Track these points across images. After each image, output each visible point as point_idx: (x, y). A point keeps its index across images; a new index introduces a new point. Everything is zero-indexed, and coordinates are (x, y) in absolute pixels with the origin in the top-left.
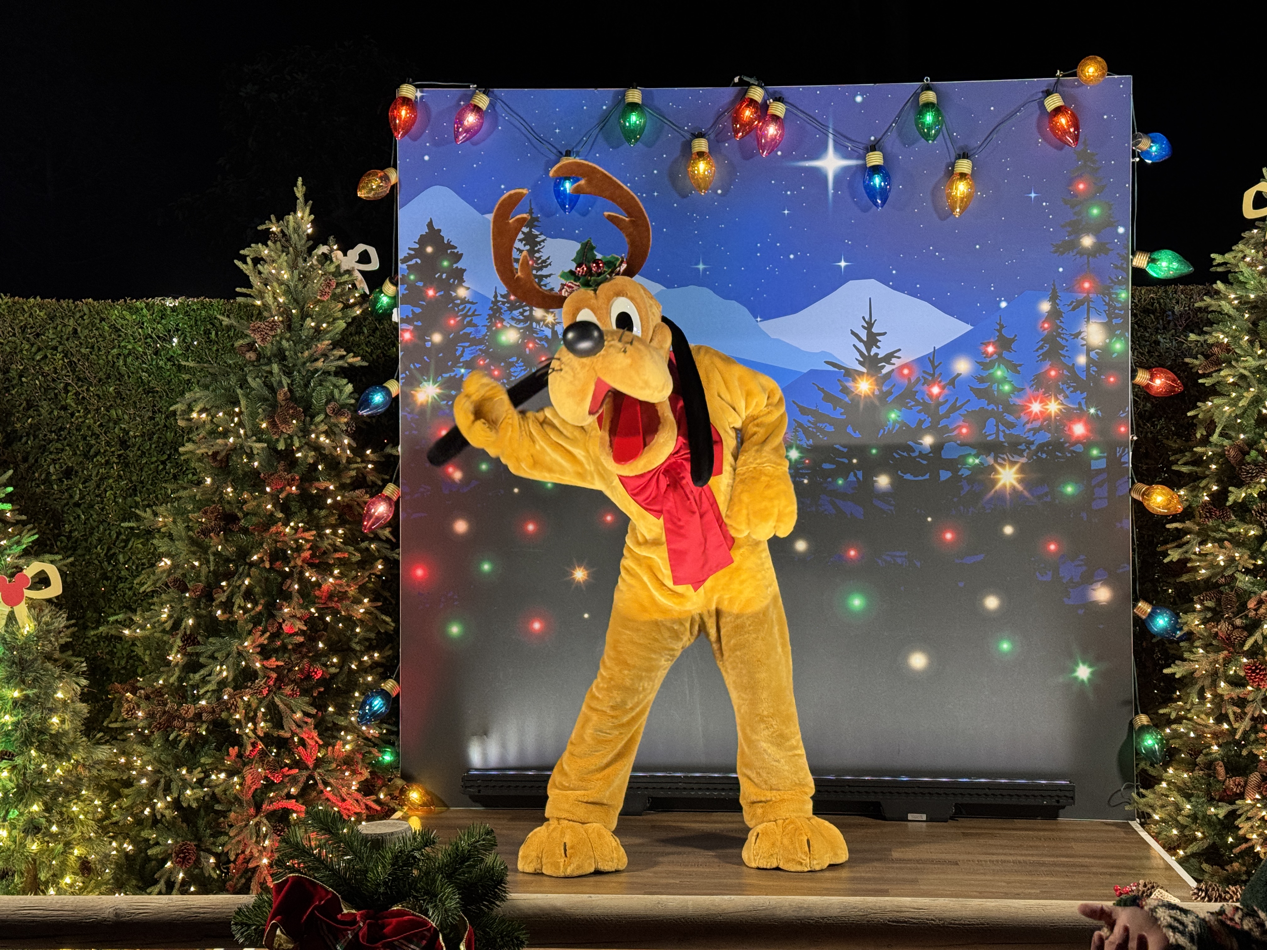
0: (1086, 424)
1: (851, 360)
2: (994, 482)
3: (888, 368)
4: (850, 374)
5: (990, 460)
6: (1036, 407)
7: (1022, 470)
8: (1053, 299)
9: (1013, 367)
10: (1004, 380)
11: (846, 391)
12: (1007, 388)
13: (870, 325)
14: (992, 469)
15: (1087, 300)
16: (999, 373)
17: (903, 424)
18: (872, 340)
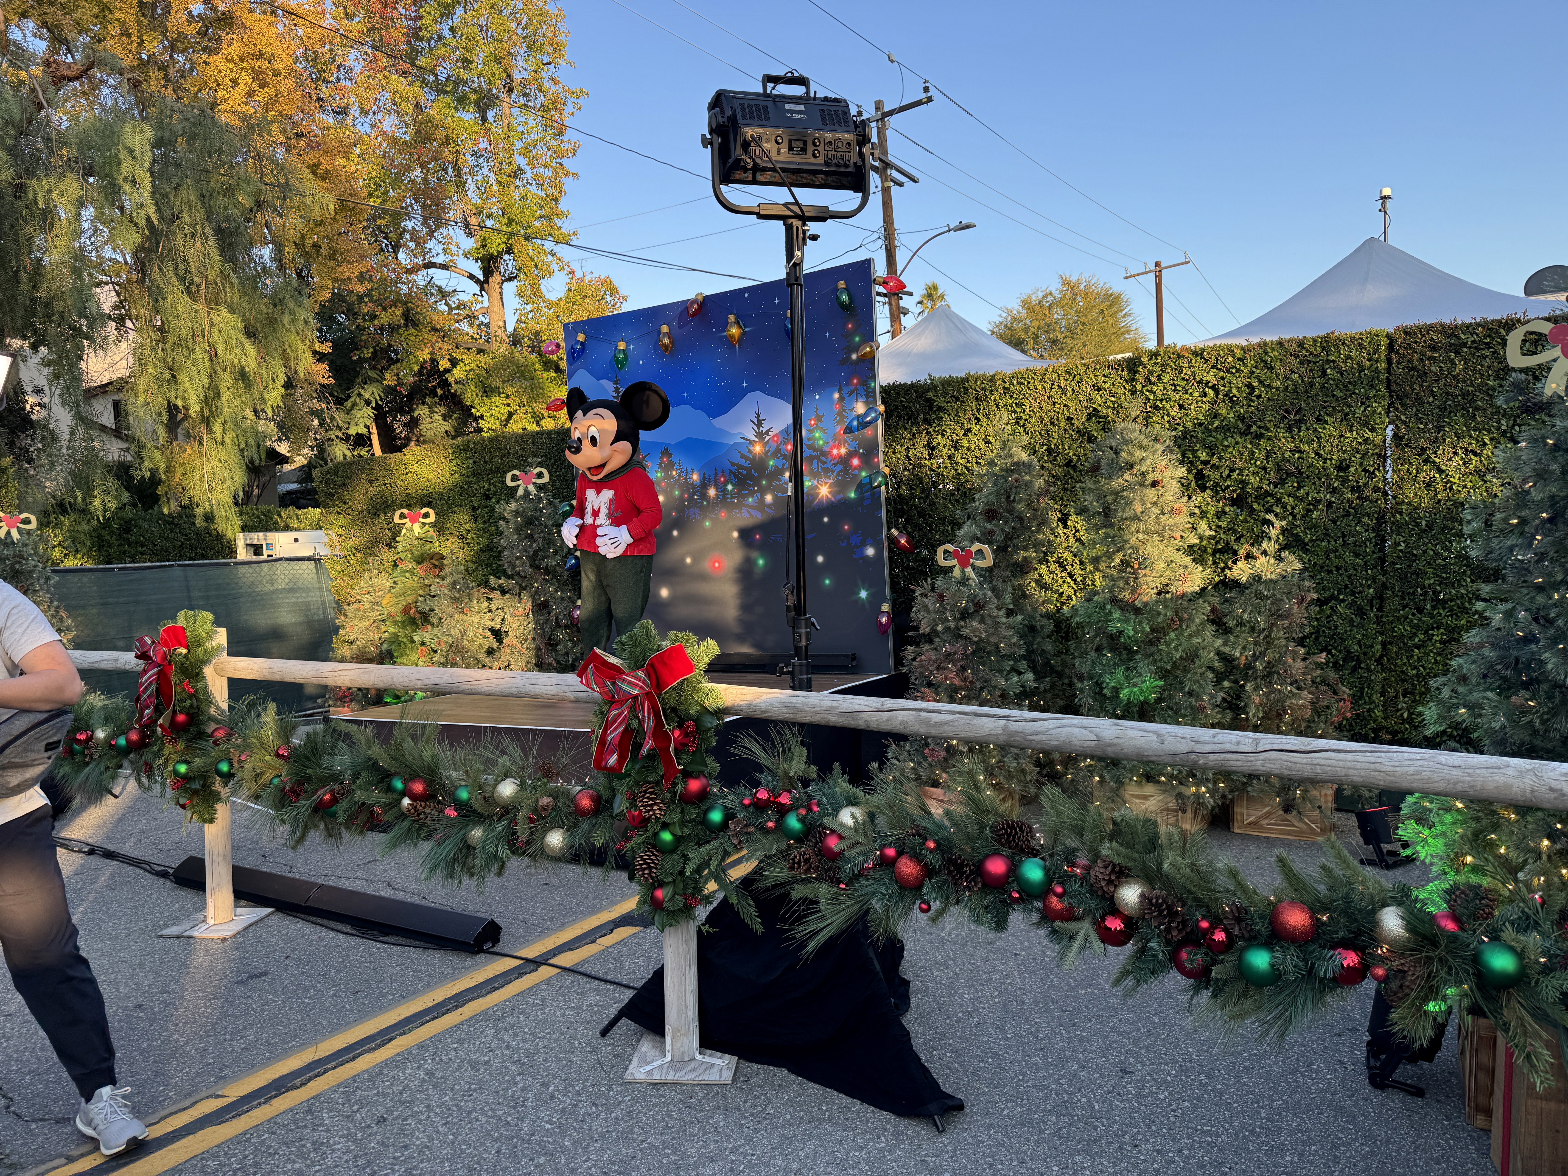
0: (859, 458)
1: (752, 436)
2: (818, 494)
3: (768, 438)
4: (751, 442)
5: (816, 482)
6: (835, 452)
7: (830, 487)
8: (840, 391)
9: (824, 431)
10: (820, 438)
11: (750, 451)
12: (821, 442)
13: (758, 415)
14: (817, 487)
15: (856, 389)
16: (817, 435)
17: (776, 467)
18: (760, 424)
